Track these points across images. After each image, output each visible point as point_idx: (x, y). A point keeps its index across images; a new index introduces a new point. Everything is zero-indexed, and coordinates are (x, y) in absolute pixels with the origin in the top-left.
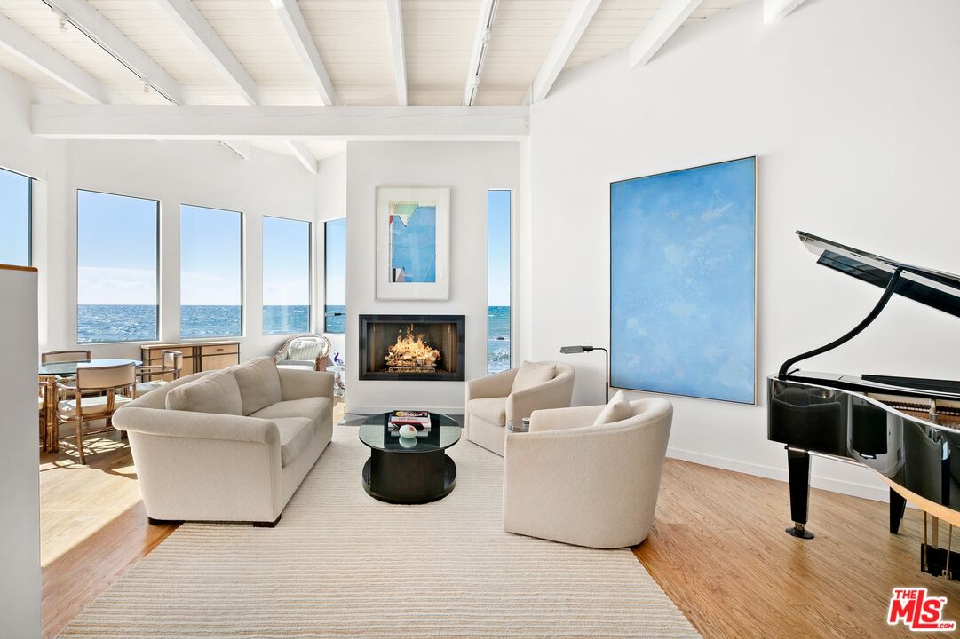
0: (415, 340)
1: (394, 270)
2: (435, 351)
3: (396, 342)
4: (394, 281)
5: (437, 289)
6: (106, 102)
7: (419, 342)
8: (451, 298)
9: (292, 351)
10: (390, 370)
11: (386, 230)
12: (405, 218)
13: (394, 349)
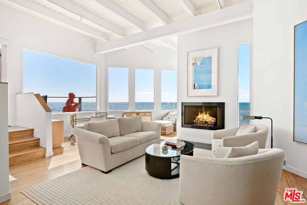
0: (206, 114)
1: (195, 85)
2: (214, 118)
3: (198, 115)
4: (194, 89)
5: (213, 91)
6: (109, 40)
7: (208, 114)
8: (218, 95)
9: (170, 116)
10: (195, 124)
11: (191, 68)
12: (199, 63)
13: (198, 117)
